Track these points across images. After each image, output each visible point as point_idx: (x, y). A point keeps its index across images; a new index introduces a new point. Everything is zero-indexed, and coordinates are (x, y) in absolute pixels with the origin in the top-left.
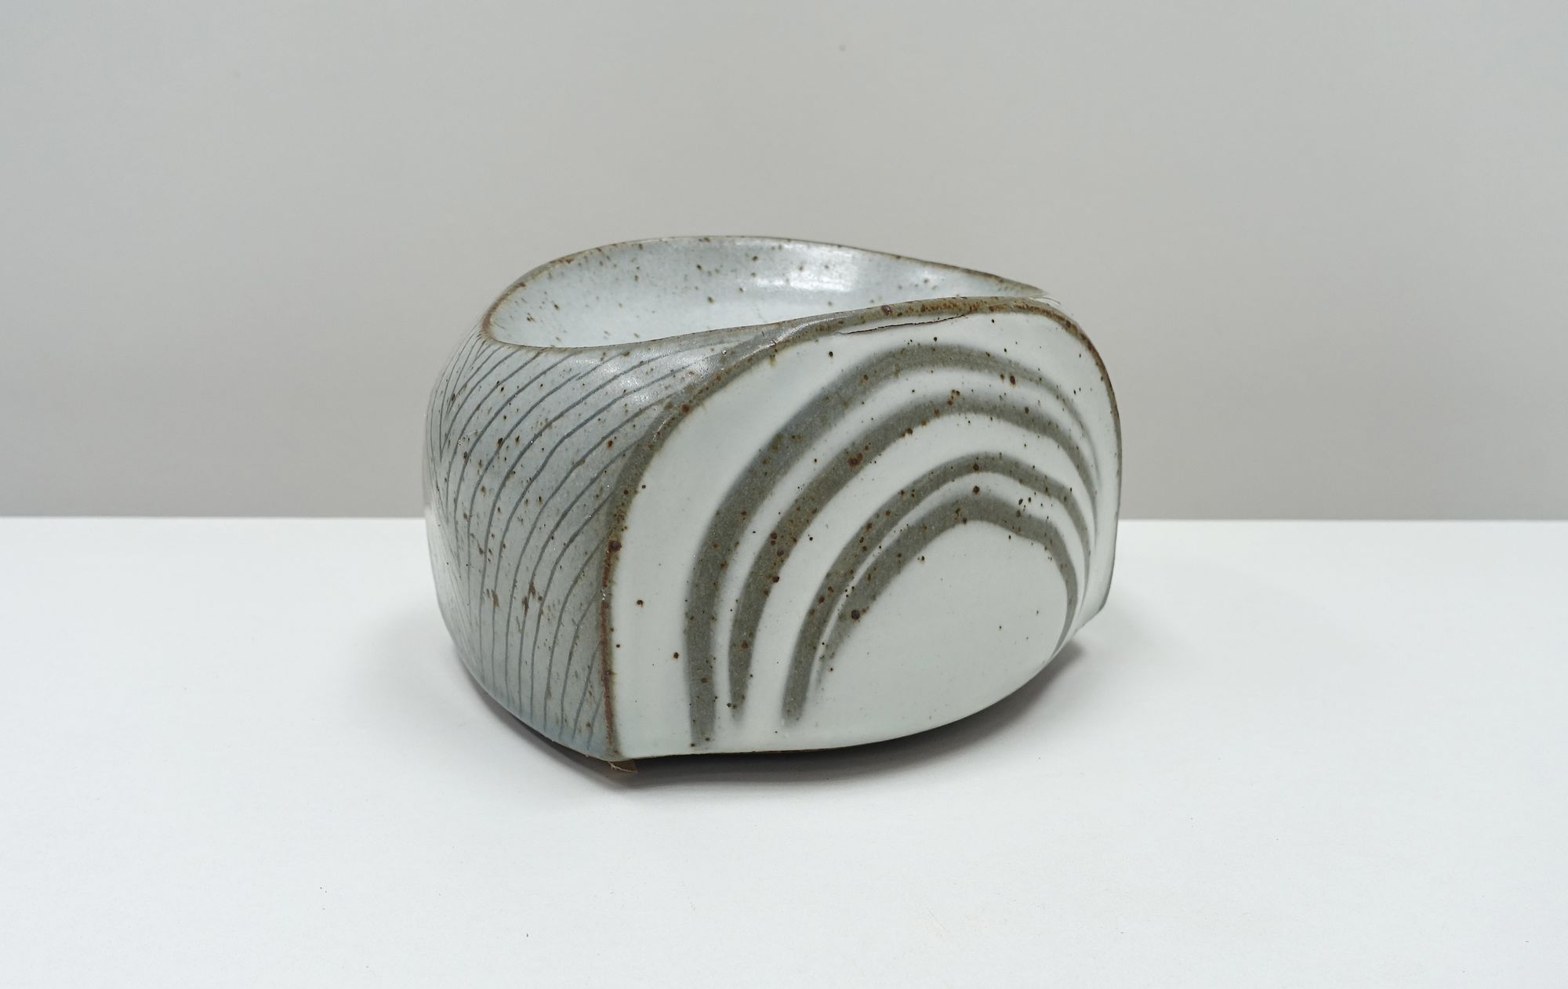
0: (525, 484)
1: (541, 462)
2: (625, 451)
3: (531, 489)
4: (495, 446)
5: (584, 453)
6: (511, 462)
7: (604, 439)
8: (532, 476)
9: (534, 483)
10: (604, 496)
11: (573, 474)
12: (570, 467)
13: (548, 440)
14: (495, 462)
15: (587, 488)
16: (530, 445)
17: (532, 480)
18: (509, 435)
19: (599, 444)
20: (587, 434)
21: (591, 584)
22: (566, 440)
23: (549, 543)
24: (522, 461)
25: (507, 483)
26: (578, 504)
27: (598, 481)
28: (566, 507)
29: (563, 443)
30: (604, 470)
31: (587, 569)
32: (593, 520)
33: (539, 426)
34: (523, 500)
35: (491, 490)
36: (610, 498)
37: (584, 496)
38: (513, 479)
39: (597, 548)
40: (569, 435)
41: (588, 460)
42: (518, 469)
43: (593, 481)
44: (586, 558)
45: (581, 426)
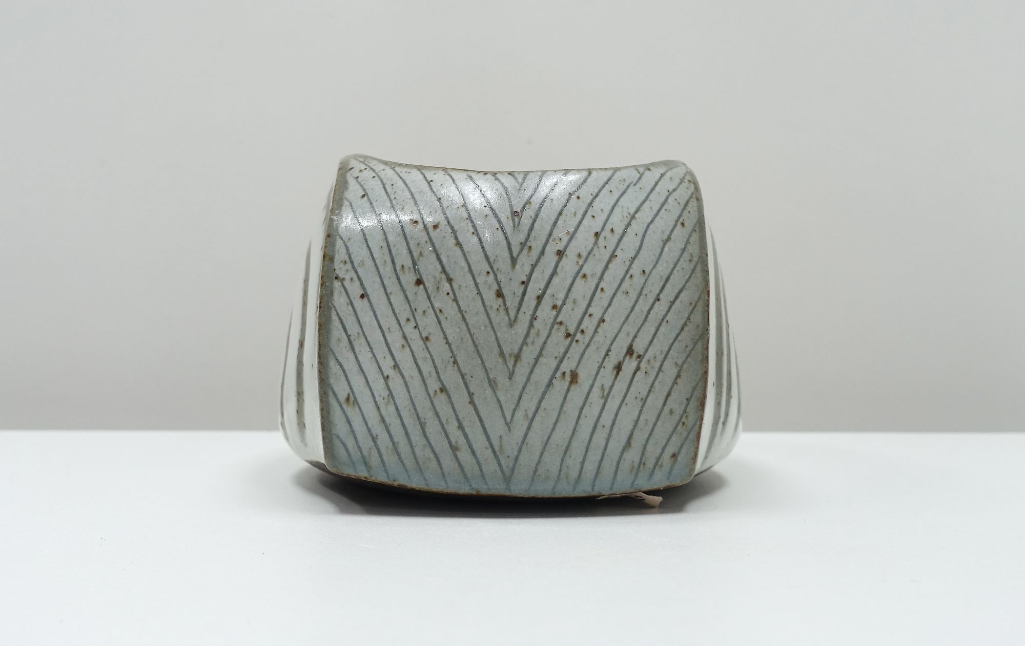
0: (628, 263)
1: (638, 244)
2: (694, 228)
3: (634, 266)
4: (593, 239)
5: (668, 233)
6: (611, 248)
7: (677, 221)
8: (633, 255)
9: (636, 261)
10: (695, 259)
11: (666, 249)
12: (661, 244)
13: (637, 227)
14: (595, 251)
15: (681, 256)
16: (624, 233)
17: (634, 259)
18: (603, 229)
19: (675, 226)
20: (664, 220)
21: (698, 326)
22: (651, 226)
23: (656, 305)
24: (621, 246)
25: (610, 266)
26: (677, 269)
27: (687, 249)
28: (667, 273)
29: (650, 228)
30: (688, 242)
31: (693, 316)
32: (692, 278)
33: (626, 219)
34: (628, 276)
35: (593, 275)
36: (700, 260)
37: (680, 263)
38: (616, 262)
39: (699, 299)
40: (652, 222)
41: (672, 237)
42: (618, 252)
43: (684, 250)
44: (691, 308)
45: (656, 215)
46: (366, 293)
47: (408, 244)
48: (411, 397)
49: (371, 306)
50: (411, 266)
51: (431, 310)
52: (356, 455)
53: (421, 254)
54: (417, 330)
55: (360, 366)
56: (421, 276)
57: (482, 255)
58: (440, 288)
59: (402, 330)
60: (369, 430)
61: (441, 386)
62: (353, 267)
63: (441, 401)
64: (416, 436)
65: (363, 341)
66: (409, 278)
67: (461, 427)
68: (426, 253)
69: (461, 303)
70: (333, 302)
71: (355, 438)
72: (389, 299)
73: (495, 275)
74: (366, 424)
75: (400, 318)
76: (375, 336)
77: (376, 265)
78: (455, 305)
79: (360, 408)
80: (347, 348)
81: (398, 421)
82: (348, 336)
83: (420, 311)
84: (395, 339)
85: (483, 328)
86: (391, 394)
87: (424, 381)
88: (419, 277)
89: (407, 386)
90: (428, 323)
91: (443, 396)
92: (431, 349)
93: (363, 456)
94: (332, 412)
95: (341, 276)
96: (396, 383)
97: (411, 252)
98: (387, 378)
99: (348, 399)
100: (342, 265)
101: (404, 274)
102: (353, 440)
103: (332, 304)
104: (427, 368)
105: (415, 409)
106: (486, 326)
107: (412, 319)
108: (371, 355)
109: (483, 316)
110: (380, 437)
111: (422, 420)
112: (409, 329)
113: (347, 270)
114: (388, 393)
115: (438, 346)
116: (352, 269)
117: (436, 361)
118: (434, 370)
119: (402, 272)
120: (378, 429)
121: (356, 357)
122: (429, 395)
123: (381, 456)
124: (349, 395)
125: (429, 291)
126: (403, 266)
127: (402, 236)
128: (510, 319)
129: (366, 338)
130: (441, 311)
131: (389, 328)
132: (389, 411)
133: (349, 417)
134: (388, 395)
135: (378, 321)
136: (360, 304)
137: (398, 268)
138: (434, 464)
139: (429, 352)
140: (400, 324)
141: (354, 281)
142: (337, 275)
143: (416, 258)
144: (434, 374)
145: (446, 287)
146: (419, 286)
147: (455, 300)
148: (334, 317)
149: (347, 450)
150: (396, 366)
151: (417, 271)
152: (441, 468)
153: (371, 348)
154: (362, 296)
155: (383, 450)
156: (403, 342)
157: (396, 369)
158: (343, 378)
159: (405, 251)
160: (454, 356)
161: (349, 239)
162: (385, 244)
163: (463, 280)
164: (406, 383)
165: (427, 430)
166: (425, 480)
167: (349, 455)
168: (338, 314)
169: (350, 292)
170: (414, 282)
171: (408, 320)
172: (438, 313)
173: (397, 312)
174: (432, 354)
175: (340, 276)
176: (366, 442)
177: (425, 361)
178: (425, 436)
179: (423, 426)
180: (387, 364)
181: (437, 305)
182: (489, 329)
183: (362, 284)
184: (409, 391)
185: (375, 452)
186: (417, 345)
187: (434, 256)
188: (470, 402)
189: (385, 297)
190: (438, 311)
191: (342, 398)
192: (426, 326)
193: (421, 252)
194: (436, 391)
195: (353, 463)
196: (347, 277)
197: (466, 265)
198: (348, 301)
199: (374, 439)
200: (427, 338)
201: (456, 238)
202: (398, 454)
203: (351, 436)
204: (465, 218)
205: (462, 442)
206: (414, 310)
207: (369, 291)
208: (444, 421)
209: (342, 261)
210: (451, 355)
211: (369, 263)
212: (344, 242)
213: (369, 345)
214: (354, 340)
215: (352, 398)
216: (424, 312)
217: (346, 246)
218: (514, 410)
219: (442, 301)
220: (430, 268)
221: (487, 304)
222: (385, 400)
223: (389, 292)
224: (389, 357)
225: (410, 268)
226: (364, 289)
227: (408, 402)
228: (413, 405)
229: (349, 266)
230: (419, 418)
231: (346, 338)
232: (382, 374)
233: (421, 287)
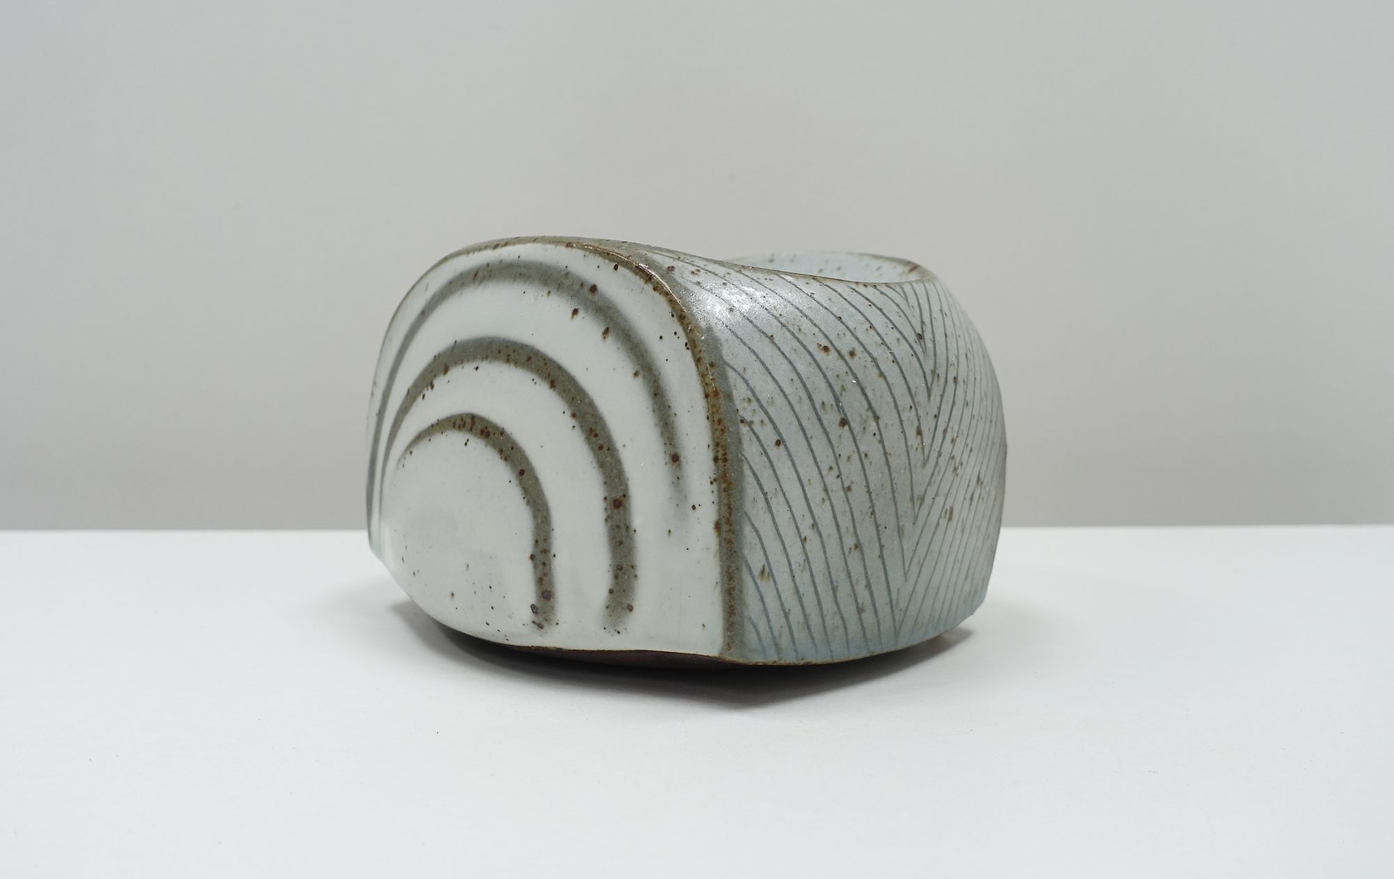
46: (782, 438)
47: (825, 376)
48: (826, 558)
49: (790, 455)
50: (834, 403)
51: (856, 456)
52: (767, 639)
53: (843, 388)
54: (839, 480)
55: (777, 530)
56: (845, 415)
57: (905, 387)
58: (866, 429)
59: (824, 481)
60: (782, 605)
61: (856, 542)
62: (762, 406)
63: (854, 558)
64: (828, 605)
65: (781, 498)
66: (832, 418)
67: (868, 586)
68: (849, 387)
69: (886, 444)
70: (743, 453)
71: (768, 617)
72: (809, 445)
73: (917, 410)
74: (780, 598)
75: (822, 468)
76: (794, 492)
77: (790, 403)
78: (880, 446)
79: (775, 582)
80: (764, 509)
81: (812, 590)
82: (765, 494)
83: (844, 457)
84: (815, 492)
85: (903, 471)
86: (807, 559)
87: (840, 538)
88: (843, 416)
89: (824, 547)
90: (852, 470)
91: (856, 554)
92: (851, 501)
93: (774, 638)
94: (745, 591)
95: (748, 417)
96: (813, 546)
97: (830, 386)
98: (804, 540)
99: (763, 572)
100: (746, 404)
101: (826, 414)
102: (765, 620)
103: (743, 455)
104: (845, 522)
105: (830, 573)
106: (905, 469)
107: (835, 467)
108: (789, 515)
109: (904, 458)
110: (792, 611)
111: (835, 583)
112: (831, 479)
113: (754, 410)
114: (804, 557)
115: (859, 496)
116: (760, 410)
117: (854, 514)
118: (851, 526)
119: (822, 411)
120: (791, 603)
121: (774, 519)
122: (844, 554)
123: (791, 633)
124: (764, 566)
125: (855, 433)
126: (823, 403)
127: (814, 365)
128: (924, 459)
129: (784, 495)
130: (866, 455)
131: (809, 480)
132: (803, 579)
133: (763, 594)
134: (804, 560)
135: (797, 472)
136: (776, 453)
137: (818, 406)
138: (841, 632)
139: (849, 504)
140: (821, 474)
141: (765, 425)
142: (742, 417)
143: (838, 393)
144: (851, 529)
145: (872, 426)
146: (843, 426)
147: (881, 441)
148: (747, 472)
149: (758, 634)
150: (815, 525)
151: (840, 408)
152: (847, 635)
153: (790, 507)
154: (778, 443)
155: (794, 627)
156: (823, 495)
157: (815, 528)
158: (759, 546)
159: (823, 385)
160: (873, 506)
161: (745, 369)
162: (795, 377)
163: (889, 417)
164: (822, 543)
165: (838, 595)
166: (831, 652)
167: (760, 639)
168: (751, 468)
169: (762, 438)
170: (838, 422)
171: (831, 468)
172: (863, 457)
173: (818, 459)
174: (852, 506)
175: (746, 418)
176: (777, 620)
177: (844, 515)
178: (836, 601)
179: (834, 590)
180: (805, 524)
181: (863, 448)
182: (907, 471)
183: (775, 428)
184: (825, 552)
185: (786, 630)
186: (838, 495)
187: (858, 390)
188: (880, 556)
189: (804, 443)
190: (863, 456)
191: (756, 571)
192: (850, 474)
193: (843, 386)
194: (850, 549)
195: (763, 647)
196: (756, 419)
197: (892, 400)
198: (762, 451)
199: (786, 615)
200: (849, 489)
201: (878, 368)
202: (809, 628)
203: (764, 617)
204: (880, 343)
205: (868, 602)
206: (837, 455)
207: (785, 437)
208: (854, 582)
209: (744, 399)
210: (870, 505)
211: (780, 400)
212: (739, 374)
213: (788, 502)
214: (771, 498)
215: (767, 569)
216: (849, 458)
217: (743, 379)
218: (912, 558)
219: (869, 444)
220: (854, 406)
221: (909, 443)
222: (801, 567)
223: (809, 436)
224: (808, 515)
225: (832, 405)
226: (779, 433)
227: (823, 566)
228: (828, 567)
229: (755, 405)
230: (832, 582)
231: (762, 496)
232: (800, 537)
233: (846, 427)
